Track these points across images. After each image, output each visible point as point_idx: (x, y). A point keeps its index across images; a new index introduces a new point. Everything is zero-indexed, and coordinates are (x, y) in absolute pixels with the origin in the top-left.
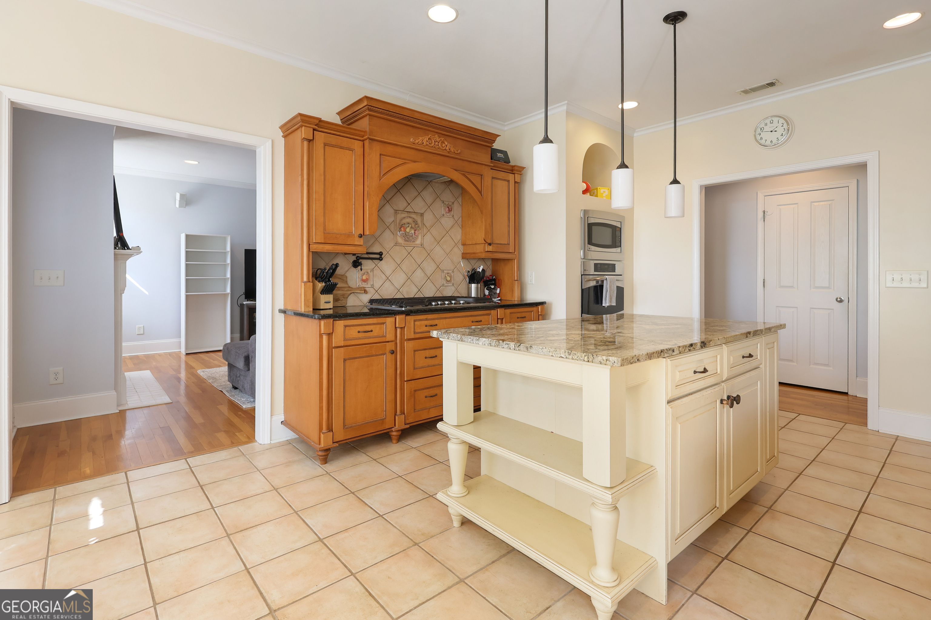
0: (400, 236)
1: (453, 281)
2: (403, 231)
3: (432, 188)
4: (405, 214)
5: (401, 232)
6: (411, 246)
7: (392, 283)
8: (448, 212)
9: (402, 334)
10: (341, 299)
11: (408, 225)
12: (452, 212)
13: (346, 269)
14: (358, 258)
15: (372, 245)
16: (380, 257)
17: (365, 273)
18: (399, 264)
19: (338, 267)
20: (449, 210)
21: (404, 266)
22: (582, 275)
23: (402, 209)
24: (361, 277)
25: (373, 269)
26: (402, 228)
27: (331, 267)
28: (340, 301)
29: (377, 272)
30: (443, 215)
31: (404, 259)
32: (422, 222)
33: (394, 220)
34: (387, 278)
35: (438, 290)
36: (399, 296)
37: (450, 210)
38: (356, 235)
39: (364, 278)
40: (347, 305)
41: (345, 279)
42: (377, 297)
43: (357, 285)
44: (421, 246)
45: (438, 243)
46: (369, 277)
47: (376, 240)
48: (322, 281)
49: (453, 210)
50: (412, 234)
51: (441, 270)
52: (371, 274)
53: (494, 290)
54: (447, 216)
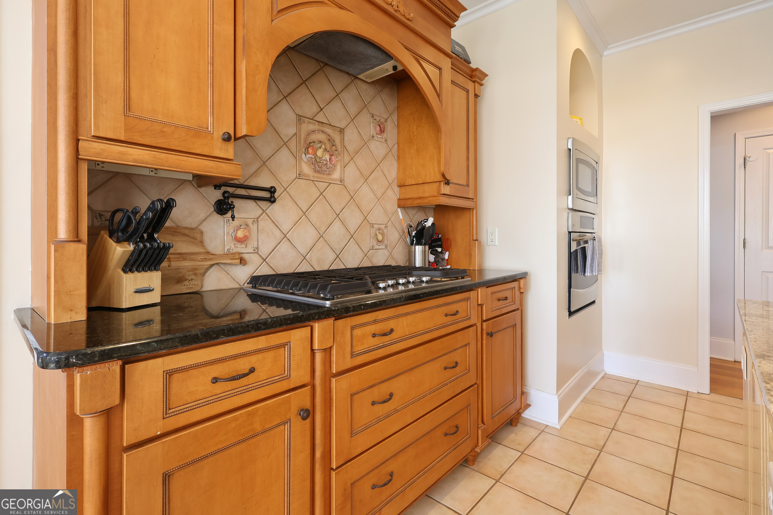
0: (306, 162)
1: (386, 242)
2: (311, 154)
3: (356, 89)
4: (315, 125)
5: (308, 156)
6: (325, 181)
7: (293, 245)
8: (379, 133)
9: (328, 362)
10: (190, 278)
11: (319, 145)
12: (385, 135)
13: (202, 216)
14: (226, 195)
15: (256, 173)
16: (271, 197)
17: (241, 226)
18: (304, 211)
19: (174, 209)
20: (381, 129)
21: (312, 215)
22: (570, 233)
23: (309, 115)
24: (235, 233)
25: (258, 218)
26: (309, 149)
27: (151, 206)
28: (186, 283)
29: (264, 223)
30: (373, 137)
31: (314, 202)
32: (341, 142)
33: (296, 133)
34: (284, 236)
35: (366, 255)
36: (305, 268)
37: (382, 131)
38: (218, 134)
39: (240, 234)
40: (205, 289)
41: (198, 236)
42: (265, 271)
43: (226, 249)
44: (340, 183)
45: (366, 180)
46: (249, 232)
47: (263, 165)
48: (128, 240)
49: (386, 131)
50: (326, 161)
51: (370, 224)
52: (254, 228)
53: (441, 255)
54: (377, 139)
